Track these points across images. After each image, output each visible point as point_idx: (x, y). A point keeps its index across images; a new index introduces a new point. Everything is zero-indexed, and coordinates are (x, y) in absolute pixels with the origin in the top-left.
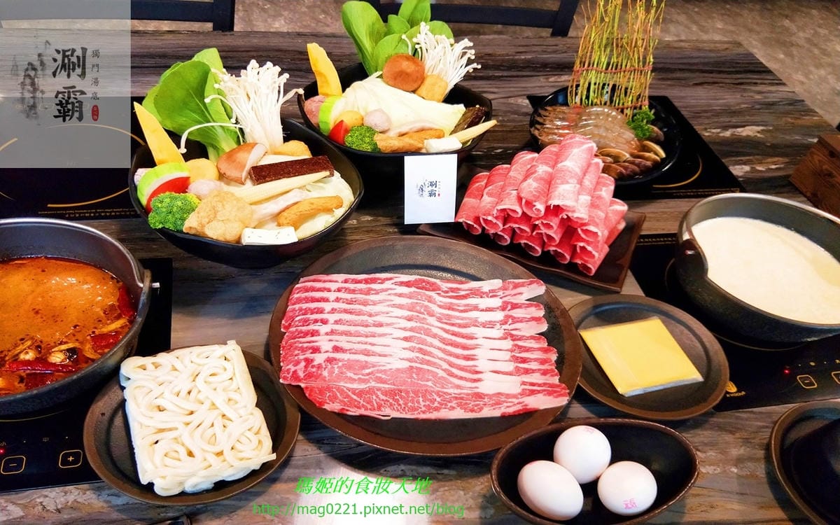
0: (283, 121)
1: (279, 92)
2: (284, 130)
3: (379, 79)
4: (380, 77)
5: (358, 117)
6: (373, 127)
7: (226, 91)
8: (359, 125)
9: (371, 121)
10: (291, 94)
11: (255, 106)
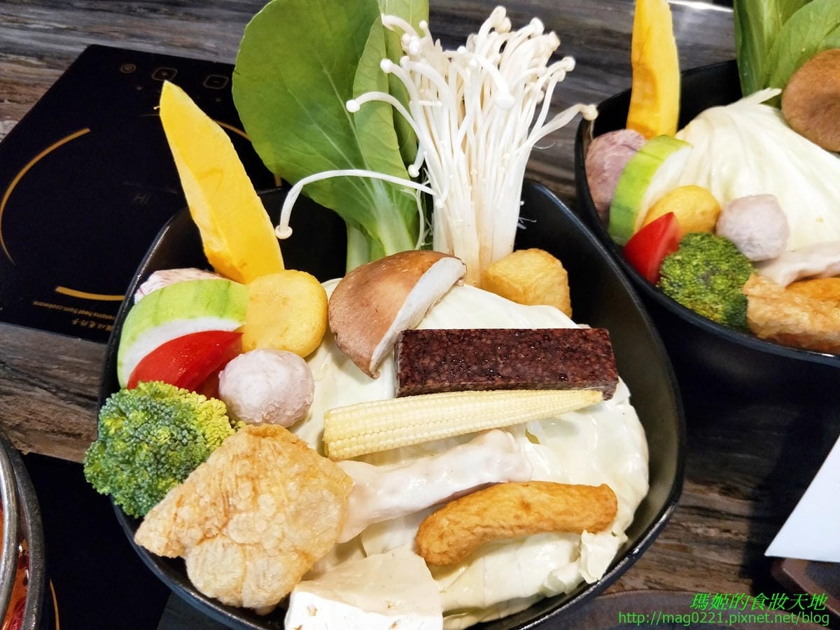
0: (529, 191)
1: (539, 107)
2: (524, 212)
3: (769, 109)
4: (776, 103)
5: (707, 206)
6: (742, 246)
7: (411, 87)
8: (707, 232)
9: (738, 227)
10: (566, 117)
11: (471, 139)
